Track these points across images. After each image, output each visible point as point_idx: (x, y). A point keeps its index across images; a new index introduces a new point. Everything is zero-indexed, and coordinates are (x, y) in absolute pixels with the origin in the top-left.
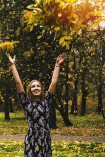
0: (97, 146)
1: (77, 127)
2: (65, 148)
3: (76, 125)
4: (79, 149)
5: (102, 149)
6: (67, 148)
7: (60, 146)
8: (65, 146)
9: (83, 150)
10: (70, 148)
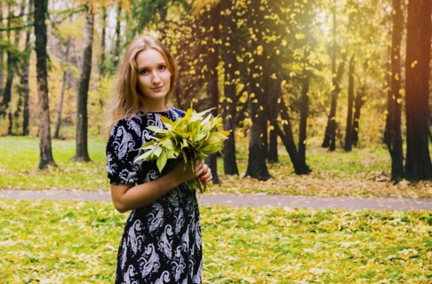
0: (327, 218)
1: (320, 178)
2: (259, 224)
3: (319, 173)
4: (288, 225)
5: (337, 225)
6: (262, 222)
7: (249, 219)
8: (259, 218)
9: (296, 227)
10: (270, 222)
